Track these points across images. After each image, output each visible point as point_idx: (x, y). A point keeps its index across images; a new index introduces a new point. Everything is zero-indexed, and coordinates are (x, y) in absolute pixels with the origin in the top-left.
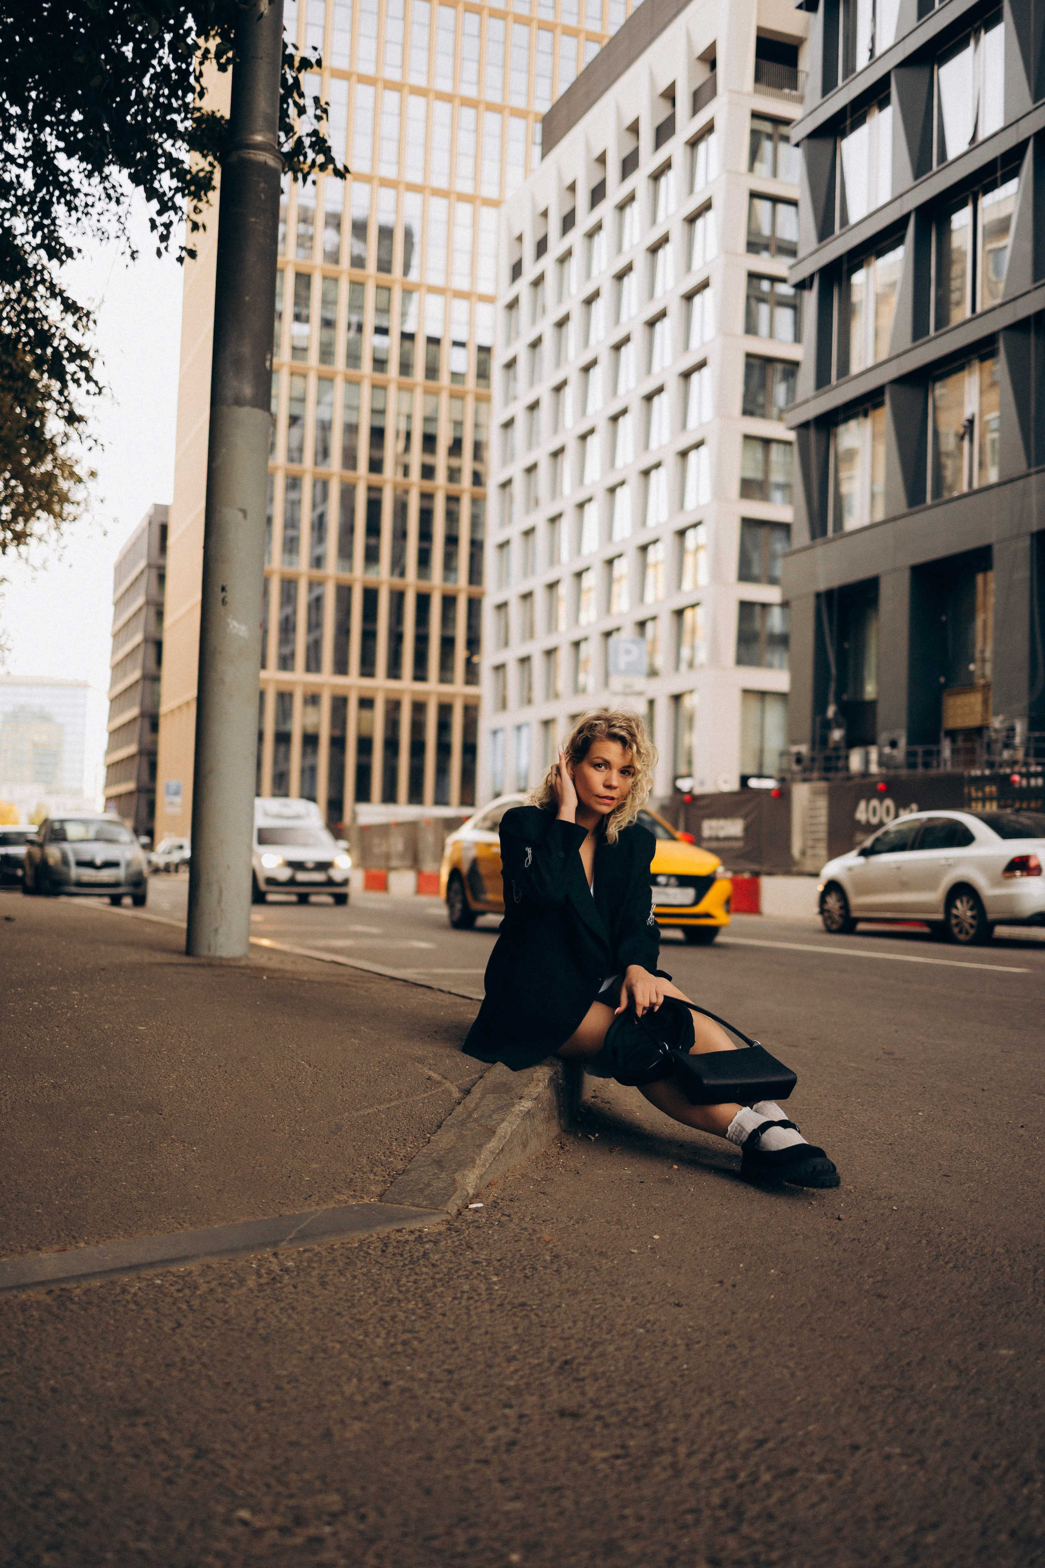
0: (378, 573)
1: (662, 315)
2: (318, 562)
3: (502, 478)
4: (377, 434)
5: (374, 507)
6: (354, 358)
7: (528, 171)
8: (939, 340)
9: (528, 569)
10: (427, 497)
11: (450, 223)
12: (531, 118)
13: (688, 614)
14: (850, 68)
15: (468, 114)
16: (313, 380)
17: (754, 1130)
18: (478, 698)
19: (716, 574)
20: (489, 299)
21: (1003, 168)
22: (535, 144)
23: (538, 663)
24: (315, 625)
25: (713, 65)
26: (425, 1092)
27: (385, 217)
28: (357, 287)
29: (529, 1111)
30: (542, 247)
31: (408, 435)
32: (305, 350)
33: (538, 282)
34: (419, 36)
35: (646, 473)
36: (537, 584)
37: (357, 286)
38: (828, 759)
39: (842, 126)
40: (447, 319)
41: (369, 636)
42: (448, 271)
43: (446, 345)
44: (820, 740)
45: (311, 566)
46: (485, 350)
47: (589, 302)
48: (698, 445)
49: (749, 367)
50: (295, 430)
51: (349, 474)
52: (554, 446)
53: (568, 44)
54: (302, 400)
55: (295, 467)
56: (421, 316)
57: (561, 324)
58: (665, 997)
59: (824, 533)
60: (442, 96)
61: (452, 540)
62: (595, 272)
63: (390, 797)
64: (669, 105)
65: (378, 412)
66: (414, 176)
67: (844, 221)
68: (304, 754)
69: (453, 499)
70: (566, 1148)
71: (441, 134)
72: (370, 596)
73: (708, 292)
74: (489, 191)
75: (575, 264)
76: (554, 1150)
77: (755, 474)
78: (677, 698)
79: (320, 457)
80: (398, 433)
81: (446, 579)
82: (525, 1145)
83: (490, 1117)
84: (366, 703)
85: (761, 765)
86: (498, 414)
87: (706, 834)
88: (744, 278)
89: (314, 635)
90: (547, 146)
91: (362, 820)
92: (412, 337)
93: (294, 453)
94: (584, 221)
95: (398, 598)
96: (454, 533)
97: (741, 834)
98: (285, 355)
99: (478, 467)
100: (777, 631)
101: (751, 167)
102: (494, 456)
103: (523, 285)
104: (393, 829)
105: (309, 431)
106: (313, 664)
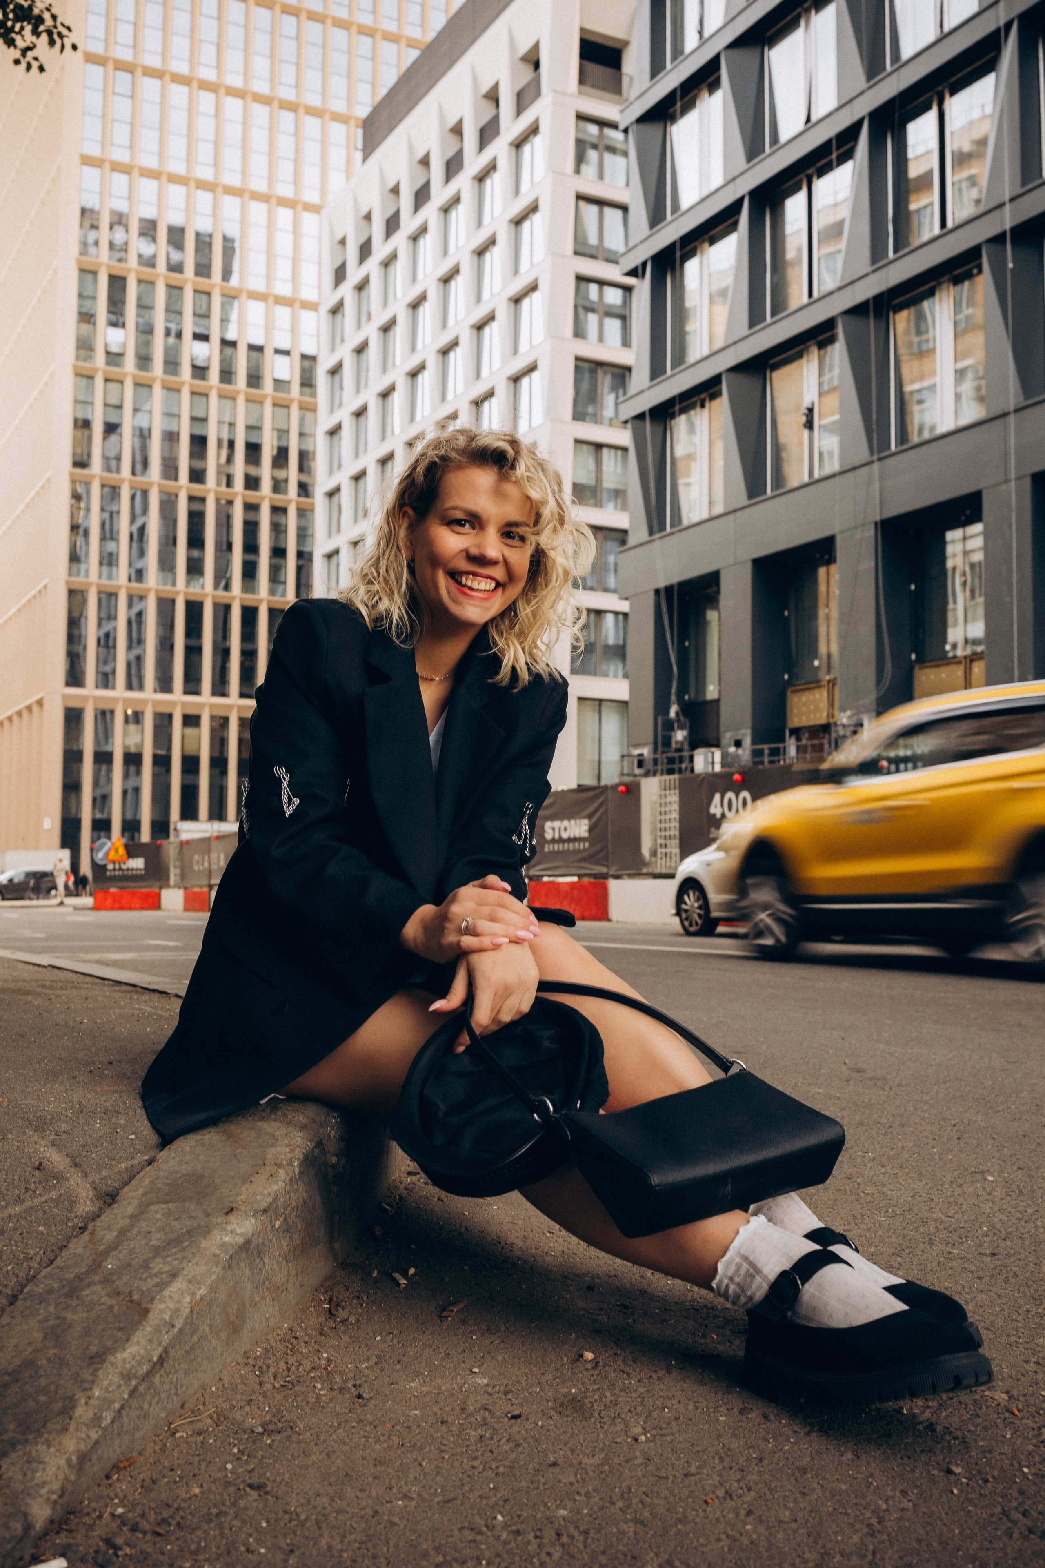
0: (203, 586)
1: (491, 318)
2: (138, 575)
3: (330, 486)
4: (199, 443)
5: (196, 519)
6: (172, 364)
7: (349, 173)
8: (776, 326)
10: (251, 508)
11: (271, 228)
12: (352, 123)
14: (678, 51)
15: (287, 118)
16: (129, 387)
17: (784, 1274)
20: (312, 306)
21: (838, 148)
22: (356, 149)
24: (136, 640)
25: (537, 65)
26: (19, 1200)
27: (204, 225)
28: (175, 291)
29: (248, 1242)
30: (365, 250)
31: (231, 444)
32: (121, 355)
33: (362, 286)
34: (235, 35)
37: (174, 289)
38: (671, 761)
39: (671, 111)
40: (269, 326)
41: (193, 652)
42: (270, 277)
43: (269, 352)
44: (662, 741)
45: (131, 579)
46: (309, 360)
47: (415, 306)
49: (577, 368)
50: (113, 438)
51: (169, 484)
52: (382, 452)
53: (389, 50)
54: (118, 407)
55: (112, 477)
56: (242, 323)
57: (386, 329)
59: (662, 528)
60: (259, 99)
61: (279, 552)
62: (420, 275)
63: (217, 814)
64: (493, 105)
65: (198, 420)
66: (232, 179)
67: (676, 207)
68: (126, 776)
69: (278, 510)
70: (342, 1314)
71: (259, 137)
72: (194, 610)
73: (536, 295)
74: (311, 196)
75: (400, 268)
76: (315, 1320)
77: (586, 478)
79: (139, 468)
80: (219, 442)
81: (272, 592)
82: (235, 1328)
83: (146, 1266)
84: (192, 721)
85: (599, 778)
86: (324, 421)
87: (549, 835)
88: (572, 282)
89: (135, 652)
90: (369, 147)
91: (184, 836)
92: (233, 344)
93: (112, 462)
94: (409, 224)
95: (223, 611)
96: (282, 545)
97: (586, 835)
98: (100, 359)
99: (304, 478)
100: (611, 641)
101: (577, 171)
102: (320, 464)
103: (346, 290)
104: (214, 843)
105: (127, 441)
106: (135, 681)
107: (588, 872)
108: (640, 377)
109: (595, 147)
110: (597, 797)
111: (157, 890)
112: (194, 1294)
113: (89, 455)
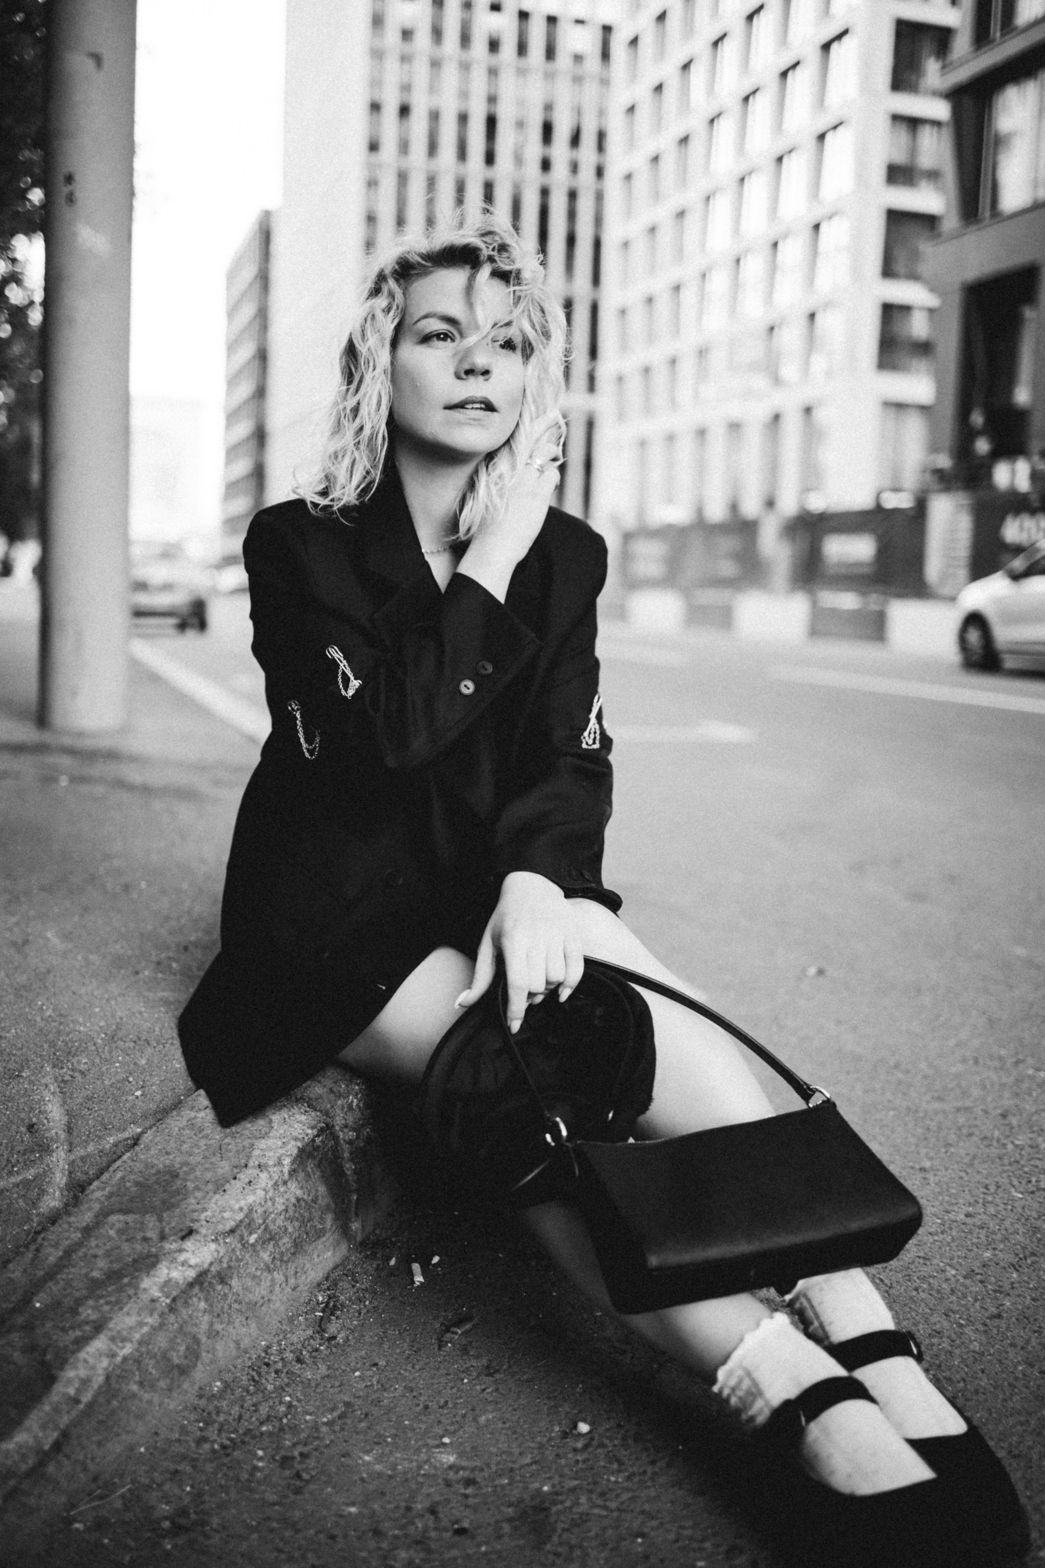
3: (626, 169)
4: (491, 123)
6: (465, 39)
9: (653, 268)
13: (821, 317)
16: (422, 66)
17: (787, 1404)
18: (598, 408)
19: (855, 269)
23: (660, 373)
35: (779, 160)
38: (972, 474)
43: (565, 24)
44: (963, 451)
46: (607, 29)
48: (836, 126)
49: (898, 33)
51: (461, 167)
55: (403, 163)
58: (589, 963)
69: (573, 195)
77: (900, 158)
78: (808, 410)
79: (429, 152)
80: (511, 122)
83: (75, 1309)
86: (620, 98)
92: (529, 16)
96: (574, 233)
98: (393, 36)
99: (601, 160)
102: (617, 143)
105: (418, 123)
108: (962, 44)
112: (113, 1356)
113: (382, 137)
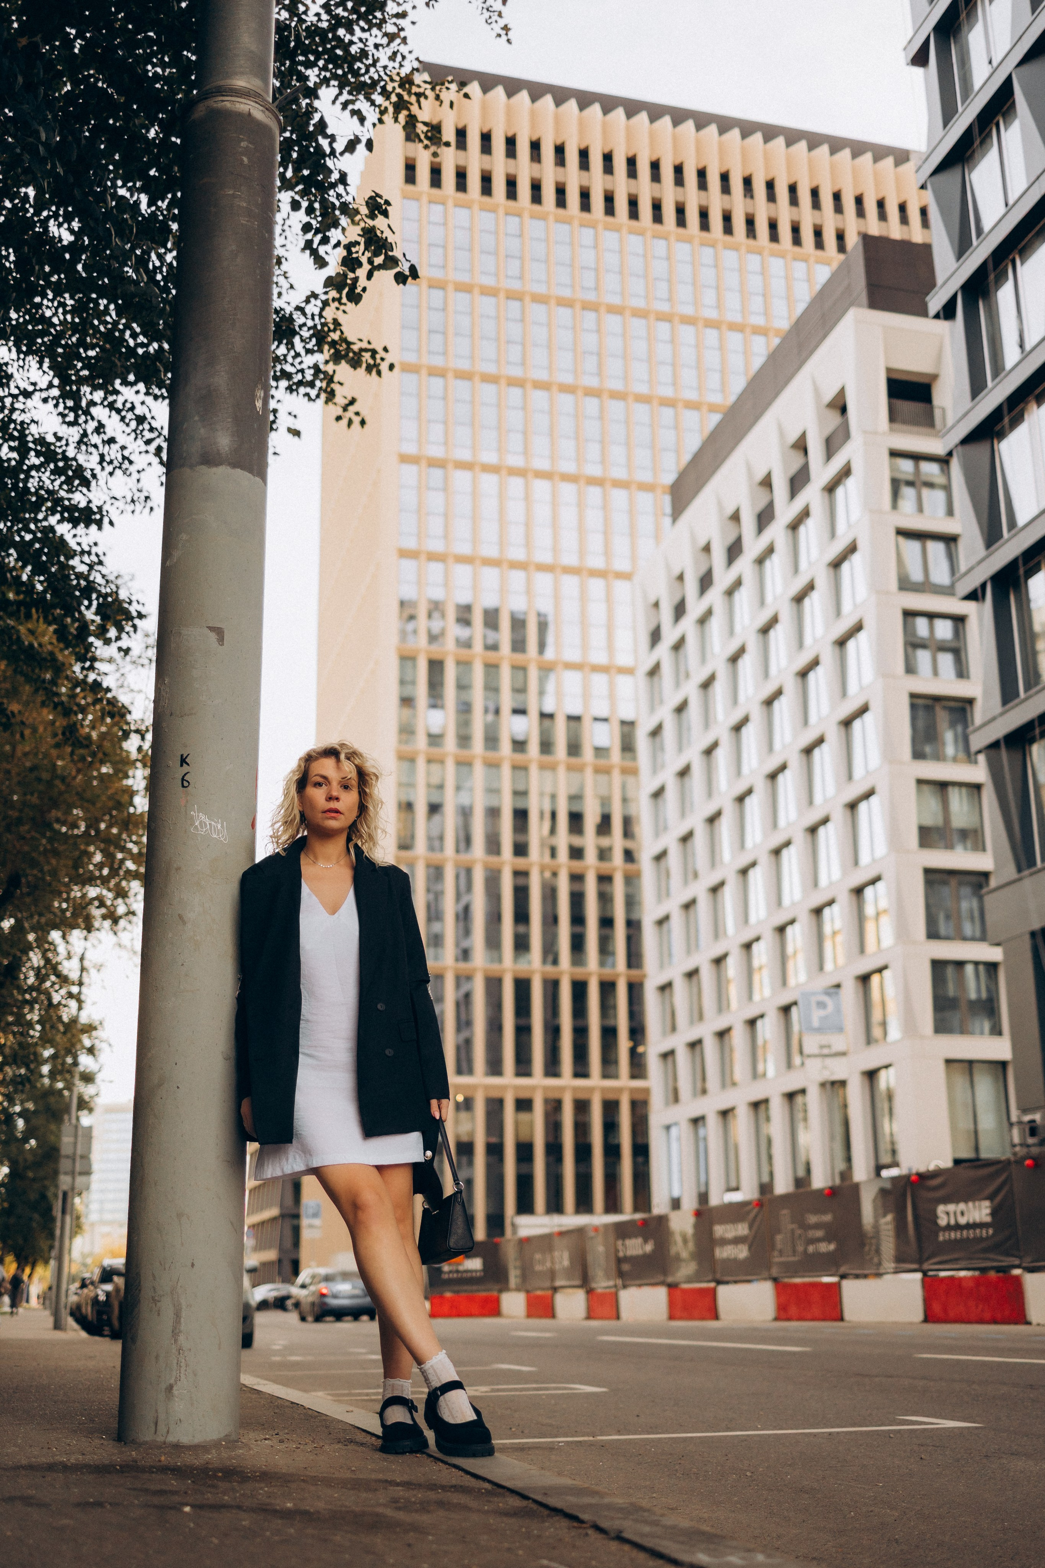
0: (529, 962)
1: (815, 663)
2: (465, 954)
3: (657, 849)
4: (521, 816)
5: (521, 894)
6: (492, 740)
7: (657, 537)
9: (691, 944)
10: (577, 878)
11: (583, 599)
12: (660, 490)
13: (875, 979)
14: (998, 368)
15: (594, 493)
16: (450, 767)
18: (647, 1091)
19: (902, 932)
20: (628, 671)
22: (664, 515)
23: (710, 1047)
24: (464, 1022)
25: (844, 410)
27: (518, 604)
30: (680, 610)
31: (554, 815)
32: (441, 736)
33: (679, 646)
34: (540, 421)
35: (813, 830)
36: (702, 960)
37: (491, 668)
39: (999, 427)
40: (586, 695)
41: (523, 1031)
42: (585, 645)
43: (587, 722)
45: (457, 960)
46: (628, 726)
47: (734, 659)
48: (869, 794)
49: (913, 707)
50: (436, 818)
51: (493, 859)
52: (710, 811)
53: (691, 418)
54: (441, 787)
55: (436, 857)
56: (558, 694)
57: (707, 684)
59: (1032, 863)
60: (567, 478)
61: (607, 922)
62: (738, 628)
63: (555, 1206)
64: (802, 454)
65: (520, 794)
66: (544, 556)
67: (1012, 524)
69: (605, 879)
71: (568, 516)
72: (522, 987)
73: (862, 636)
74: (621, 564)
75: (716, 624)
78: (871, 1075)
79: (462, 845)
80: (542, 814)
81: (602, 964)
84: (524, 1105)
85: (977, 1149)
86: (647, 784)
87: (943, 1221)
88: (898, 619)
89: (465, 1034)
90: (677, 511)
91: (523, 1233)
92: (551, 716)
93: (436, 842)
94: (722, 579)
95: (552, 987)
96: (608, 914)
97: (988, 1219)
98: (421, 742)
99: (630, 844)
100: (973, 996)
101: (895, 505)
102: (644, 828)
103: (663, 650)
104: (557, 1241)
105: (450, 819)
106: (464, 1065)
107: (995, 1264)
108: (990, 704)
109: (910, 484)
110: (997, 1173)
111: (495, 1293)
113: (413, 837)
